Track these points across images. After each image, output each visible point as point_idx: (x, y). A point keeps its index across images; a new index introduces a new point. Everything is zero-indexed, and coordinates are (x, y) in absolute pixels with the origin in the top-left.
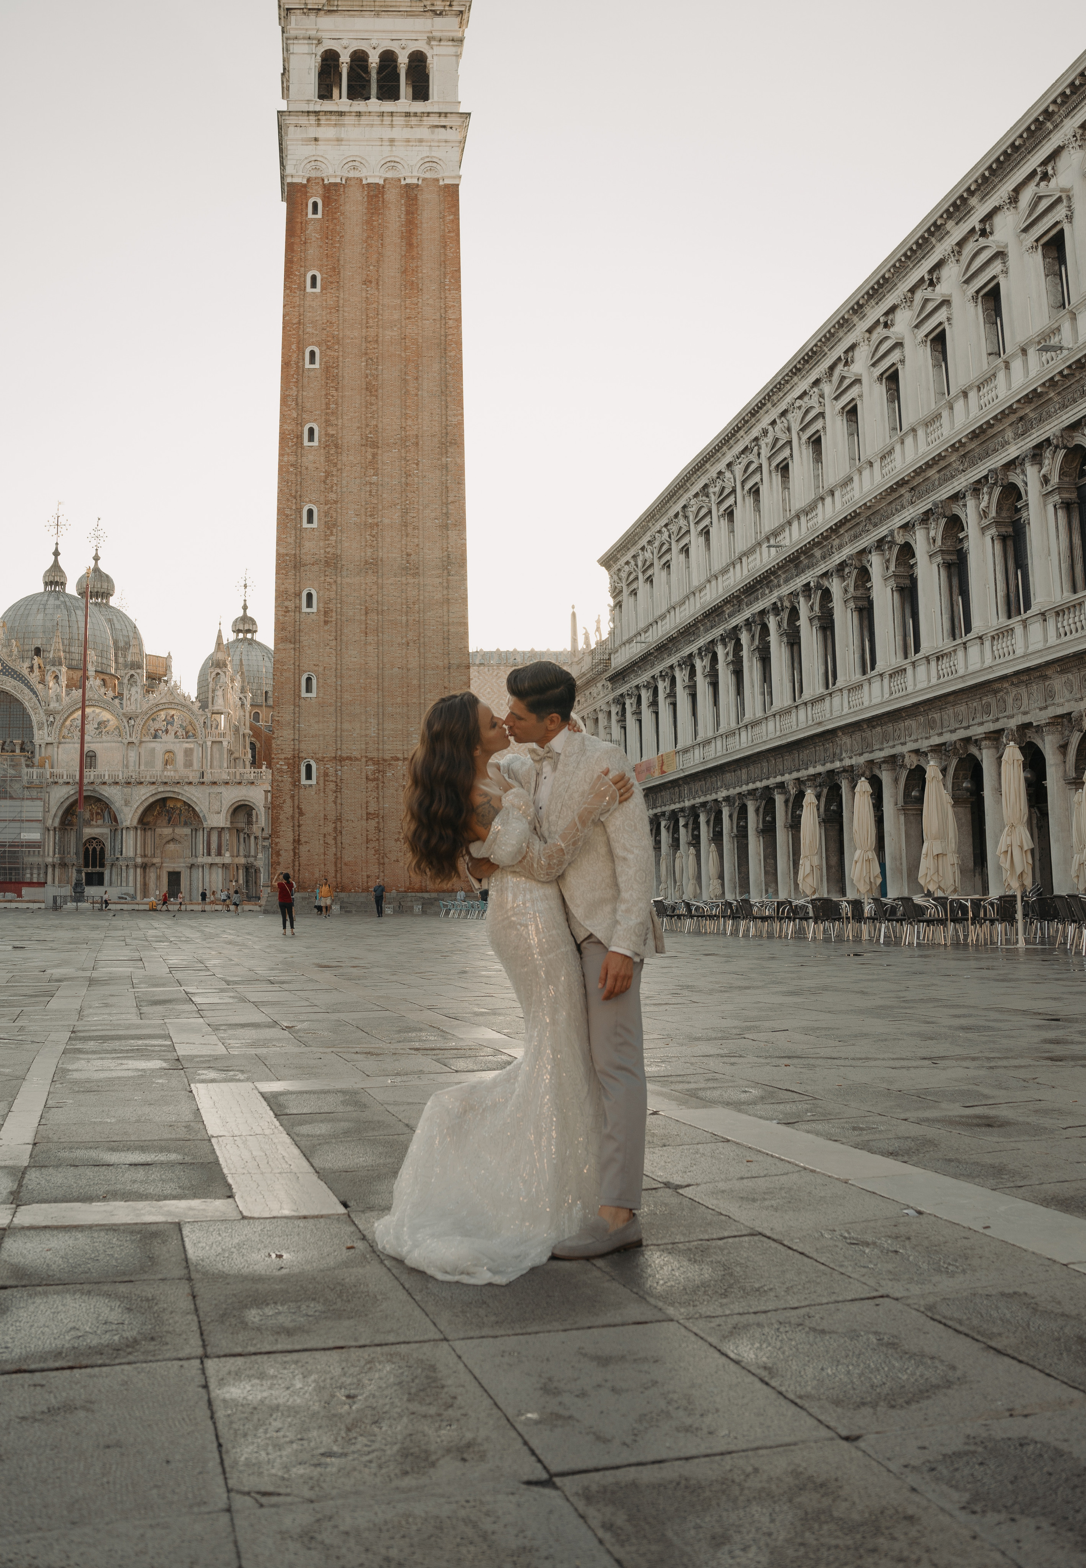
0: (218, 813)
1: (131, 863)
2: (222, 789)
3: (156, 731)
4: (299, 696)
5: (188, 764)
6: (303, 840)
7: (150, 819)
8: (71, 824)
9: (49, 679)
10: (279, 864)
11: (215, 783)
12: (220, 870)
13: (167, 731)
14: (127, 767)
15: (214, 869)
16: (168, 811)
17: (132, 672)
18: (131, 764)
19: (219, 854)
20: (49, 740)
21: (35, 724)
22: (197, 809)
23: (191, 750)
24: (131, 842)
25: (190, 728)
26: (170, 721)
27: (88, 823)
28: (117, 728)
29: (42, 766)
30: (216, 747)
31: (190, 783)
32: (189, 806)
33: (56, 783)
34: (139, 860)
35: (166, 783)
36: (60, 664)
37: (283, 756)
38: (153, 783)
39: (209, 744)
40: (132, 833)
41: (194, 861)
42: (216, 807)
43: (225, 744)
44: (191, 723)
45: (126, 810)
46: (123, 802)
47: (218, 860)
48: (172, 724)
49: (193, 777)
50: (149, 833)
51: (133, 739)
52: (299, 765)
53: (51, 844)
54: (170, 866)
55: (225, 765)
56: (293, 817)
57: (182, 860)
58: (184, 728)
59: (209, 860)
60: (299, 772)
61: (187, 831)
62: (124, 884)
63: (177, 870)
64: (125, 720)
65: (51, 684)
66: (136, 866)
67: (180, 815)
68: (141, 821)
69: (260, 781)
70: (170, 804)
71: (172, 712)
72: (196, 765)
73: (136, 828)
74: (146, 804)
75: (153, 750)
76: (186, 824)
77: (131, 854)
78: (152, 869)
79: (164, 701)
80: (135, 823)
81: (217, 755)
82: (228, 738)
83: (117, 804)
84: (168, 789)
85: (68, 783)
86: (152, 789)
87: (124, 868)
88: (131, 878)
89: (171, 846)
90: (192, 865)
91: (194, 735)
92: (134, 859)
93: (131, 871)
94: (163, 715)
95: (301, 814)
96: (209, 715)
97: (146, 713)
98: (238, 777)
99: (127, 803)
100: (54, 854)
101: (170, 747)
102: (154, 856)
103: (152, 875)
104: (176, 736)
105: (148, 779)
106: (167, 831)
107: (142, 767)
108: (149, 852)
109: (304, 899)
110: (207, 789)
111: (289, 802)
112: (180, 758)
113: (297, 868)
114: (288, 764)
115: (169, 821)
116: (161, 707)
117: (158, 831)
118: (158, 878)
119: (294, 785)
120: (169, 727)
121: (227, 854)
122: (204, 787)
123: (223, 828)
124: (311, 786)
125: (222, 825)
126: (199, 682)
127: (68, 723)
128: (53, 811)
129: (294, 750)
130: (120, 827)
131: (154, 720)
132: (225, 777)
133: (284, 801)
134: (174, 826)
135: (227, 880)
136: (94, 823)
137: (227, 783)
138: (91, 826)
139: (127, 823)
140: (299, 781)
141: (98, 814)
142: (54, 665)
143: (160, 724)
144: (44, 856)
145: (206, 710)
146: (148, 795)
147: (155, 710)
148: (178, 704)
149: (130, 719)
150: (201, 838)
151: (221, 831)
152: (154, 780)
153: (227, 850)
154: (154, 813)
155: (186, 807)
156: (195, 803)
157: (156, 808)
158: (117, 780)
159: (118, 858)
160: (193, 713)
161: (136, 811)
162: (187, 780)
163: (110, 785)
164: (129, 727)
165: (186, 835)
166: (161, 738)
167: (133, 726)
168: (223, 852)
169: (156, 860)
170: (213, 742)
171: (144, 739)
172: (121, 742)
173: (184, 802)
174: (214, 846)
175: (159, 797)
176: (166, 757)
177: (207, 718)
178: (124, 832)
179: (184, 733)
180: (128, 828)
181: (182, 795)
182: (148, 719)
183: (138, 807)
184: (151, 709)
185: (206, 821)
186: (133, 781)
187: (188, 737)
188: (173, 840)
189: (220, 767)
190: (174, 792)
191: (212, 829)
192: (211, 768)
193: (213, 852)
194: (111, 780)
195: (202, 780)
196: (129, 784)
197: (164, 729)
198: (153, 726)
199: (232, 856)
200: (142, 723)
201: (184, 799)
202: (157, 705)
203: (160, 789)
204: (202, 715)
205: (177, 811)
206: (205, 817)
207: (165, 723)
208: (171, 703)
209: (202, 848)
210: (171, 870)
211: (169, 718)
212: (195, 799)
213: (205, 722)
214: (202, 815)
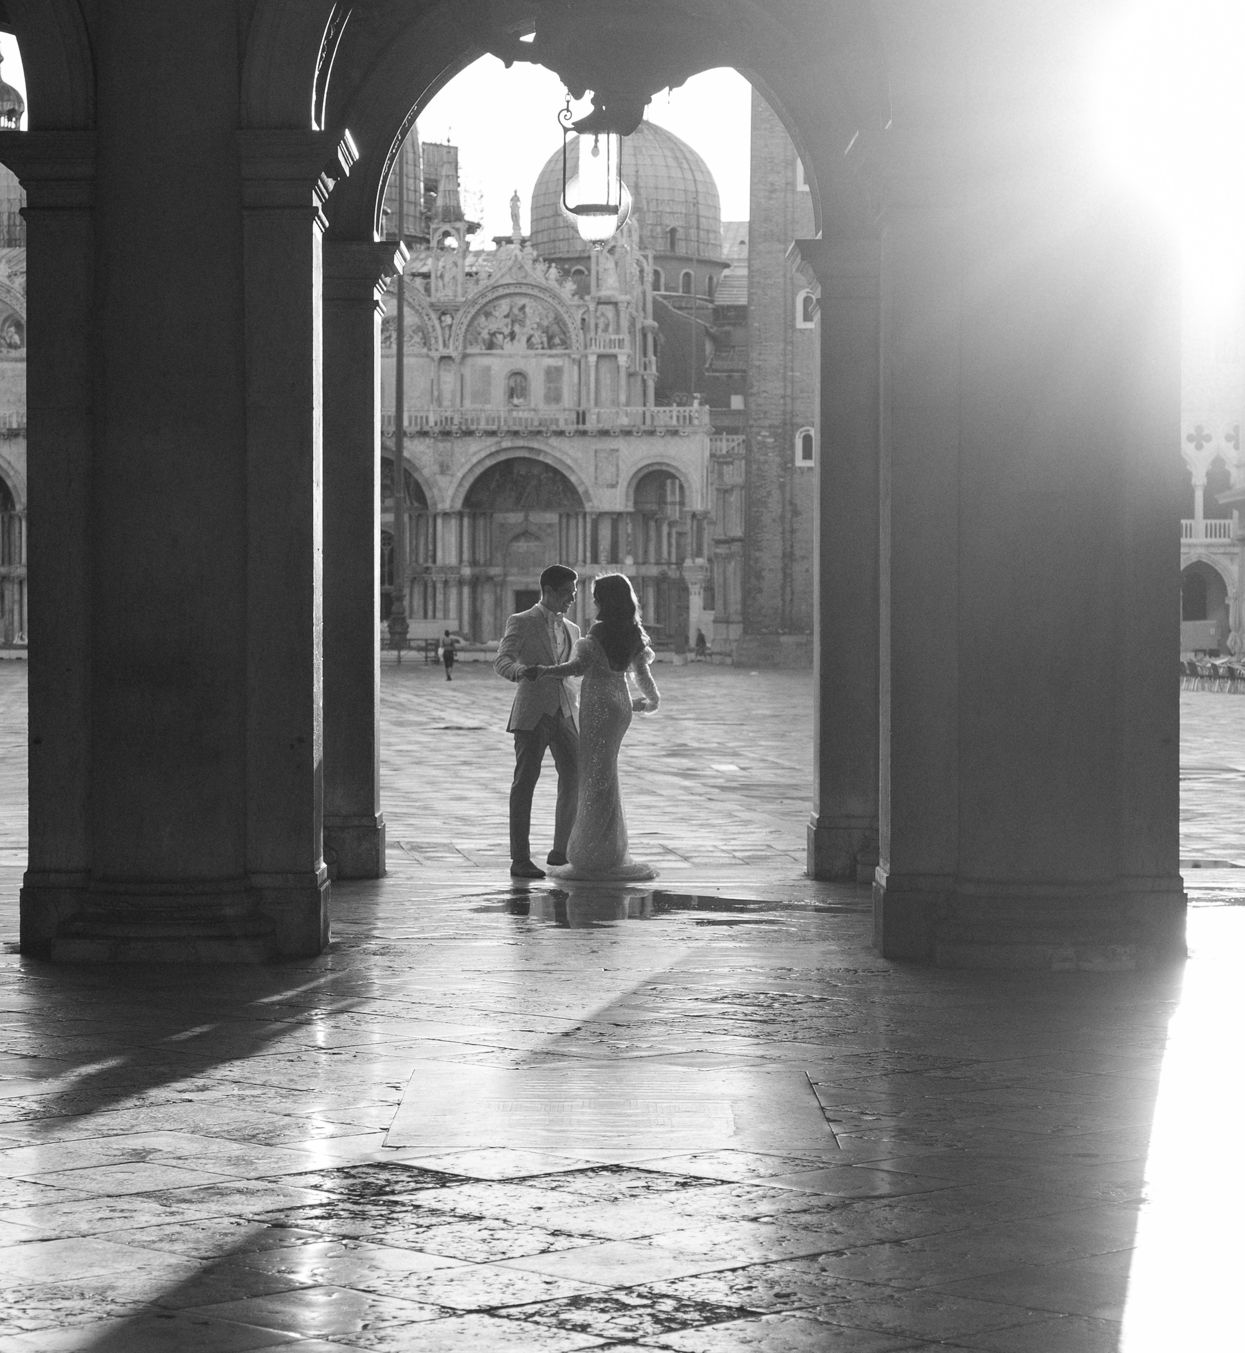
0: (613, 486)
1: (452, 577)
2: (620, 444)
3: (493, 335)
4: (793, 326)
5: (553, 396)
6: (798, 553)
7: (485, 496)
10: (760, 591)
11: (605, 433)
13: (512, 336)
14: (439, 401)
17: (447, 227)
18: (447, 396)
19: (614, 558)
22: (573, 479)
23: (559, 370)
24: (453, 539)
25: (555, 328)
26: (518, 319)
28: (420, 329)
30: (605, 366)
31: (561, 433)
32: (556, 471)
34: (467, 571)
35: (516, 433)
37: (767, 423)
38: (493, 433)
39: (593, 359)
40: (454, 523)
42: (608, 475)
43: (622, 360)
44: (558, 320)
45: (443, 481)
46: (436, 468)
48: (522, 323)
49: (565, 420)
50: (481, 522)
51: (451, 351)
52: (792, 437)
54: (519, 581)
55: (623, 398)
56: (782, 517)
58: (546, 331)
60: (792, 447)
61: (552, 517)
62: (440, 614)
64: (434, 316)
66: (461, 583)
67: (539, 489)
68: (469, 502)
69: (688, 429)
70: (523, 471)
71: (522, 301)
72: (568, 399)
73: (460, 515)
74: (479, 471)
75: (488, 369)
76: (548, 506)
77: (453, 561)
78: (487, 587)
79: (507, 280)
80: (458, 505)
81: (606, 379)
82: (627, 349)
83: (426, 472)
84: (520, 443)
86: (490, 444)
87: (439, 586)
88: (453, 604)
89: (522, 546)
91: (565, 344)
92: (458, 569)
93: (453, 592)
94: (504, 306)
95: (796, 513)
96: (592, 306)
97: (474, 302)
98: (648, 422)
101: (520, 364)
102: (490, 563)
103: (487, 598)
104: (530, 344)
105: (483, 426)
106: (514, 518)
107: (467, 403)
108: (481, 557)
109: (799, 645)
110: (594, 444)
111: (776, 494)
112: (537, 386)
113: (788, 598)
114: (774, 435)
115: (518, 499)
116: (501, 292)
117: (499, 517)
118: (498, 602)
119: (785, 469)
120: (517, 328)
121: (629, 561)
122: (586, 440)
123: (620, 514)
124: (810, 469)
125: (619, 507)
126: (534, 208)
129: (784, 413)
130: (432, 511)
131: (488, 315)
132: (624, 421)
133: (769, 494)
134: (527, 508)
137: (628, 433)
139: (445, 505)
140: (793, 461)
143: (499, 323)
145: (587, 298)
146: (483, 454)
147: (490, 296)
148: (533, 286)
149: (444, 314)
150: (580, 532)
151: (616, 518)
152: (495, 428)
153: (629, 553)
154: (493, 485)
155: (551, 475)
156: (570, 467)
157: (497, 476)
158: (426, 428)
159: (427, 568)
160: (561, 302)
161: (460, 484)
162: (554, 427)
163: (412, 437)
164: (443, 328)
165: (550, 525)
166: (502, 348)
167: (450, 326)
168: (621, 556)
169: (494, 571)
170: (600, 357)
171: (469, 351)
172: (428, 356)
173: (547, 466)
174: (605, 544)
175: (502, 457)
176: (512, 384)
177: (588, 310)
178: (439, 521)
179: (545, 339)
180: (446, 515)
181: (546, 453)
182: (477, 314)
183: (464, 477)
184: (483, 295)
185: (590, 500)
186: (454, 428)
187: (551, 346)
188: (525, 534)
189: (615, 403)
190: (531, 449)
191: (601, 515)
192: (597, 404)
193: (603, 557)
194: (414, 429)
195: (581, 427)
196: (446, 434)
197: (507, 331)
198: (486, 326)
199: (636, 563)
200: (466, 322)
201: (549, 461)
202: (495, 288)
203: (506, 444)
204: (578, 307)
205: (534, 482)
206: (586, 492)
207: (509, 320)
208: (520, 284)
209: (580, 547)
210: (522, 588)
211: (516, 311)
212: (569, 462)
213: (583, 320)
214: (581, 490)
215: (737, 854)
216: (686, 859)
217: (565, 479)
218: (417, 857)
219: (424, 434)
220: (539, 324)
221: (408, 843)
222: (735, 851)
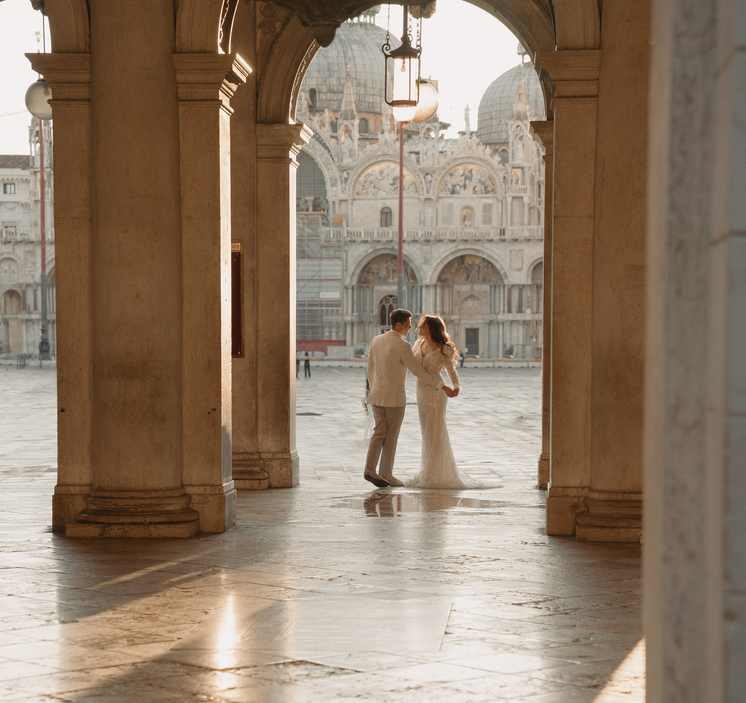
0: (520, 270)
2: (524, 246)
3: (454, 186)
5: (488, 220)
7: (448, 276)
8: (366, 281)
9: (341, 132)
11: (516, 240)
12: (521, 328)
13: (465, 186)
14: (424, 223)
15: (515, 327)
16: (466, 268)
17: (429, 125)
18: (428, 221)
19: (520, 310)
20: (343, 196)
21: (327, 180)
22: (498, 266)
23: (490, 205)
24: (431, 300)
25: (489, 183)
26: (468, 177)
27: (383, 281)
28: (414, 183)
29: (339, 224)
30: (516, 203)
31: (491, 241)
32: (488, 262)
33: (354, 241)
35: (466, 241)
36: (353, 118)
38: (454, 241)
39: (509, 199)
40: (432, 291)
41: (494, 317)
42: (517, 264)
43: (526, 200)
44: (490, 178)
45: (425, 268)
46: (422, 260)
47: (519, 317)
48: (470, 179)
49: (494, 234)
50: (447, 290)
51: (430, 195)
53: (350, 303)
54: (468, 323)
55: (526, 221)
57: (480, 317)
58: (483, 183)
59: (510, 317)
61: (486, 287)
63: (475, 326)
64: (422, 176)
65: (343, 139)
67: (478, 271)
68: (440, 279)
70: (469, 261)
71: (470, 167)
72: (495, 222)
73: (436, 286)
74: (446, 262)
75: (451, 206)
76: (484, 281)
79: (462, 155)
80: (434, 280)
82: (529, 193)
83: (417, 263)
84: (468, 246)
85: (366, 242)
86: (452, 247)
89: (470, 303)
90: (491, 322)
91: (493, 190)
94: (460, 170)
96: (509, 169)
97: (444, 168)
98: (540, 234)
99: (426, 261)
100: (353, 312)
101: (468, 203)
102: (452, 313)
104: (475, 191)
105: (448, 237)
106: (465, 288)
107: (440, 224)
108: (447, 310)
110: (509, 247)
112: (479, 214)
115: (468, 277)
116: (459, 162)
117: (457, 287)
118: (457, 335)
120: (467, 182)
121: (528, 311)
122: (505, 245)
123: (524, 286)
125: (523, 282)
127: (362, 179)
128: (351, 269)
130: (419, 285)
131: (451, 175)
132: (526, 234)
134: (473, 283)
135: (528, 337)
136: (390, 280)
137: (529, 240)
138: (388, 284)
139: (427, 281)
141: (394, 271)
142: (346, 119)
143: (458, 179)
144: (342, 315)
145: (507, 165)
146: (448, 253)
147: (453, 164)
148: (477, 159)
149: (427, 174)
150: (501, 295)
151: (521, 288)
152: (454, 238)
153: (528, 307)
154: (454, 270)
155: (486, 264)
156: (496, 260)
157: (456, 265)
158: (416, 239)
159: (417, 316)
160: (492, 168)
161: (435, 269)
162: (487, 238)
163: (409, 243)
164: (426, 182)
165: (485, 292)
166: (459, 193)
167: (431, 182)
168: (524, 309)
169: (454, 317)
170: (514, 198)
171: (441, 195)
172: (418, 198)
173: (484, 259)
174: (515, 303)
175: (459, 254)
176: (464, 213)
177: (507, 172)
178: (424, 290)
179: (483, 188)
180: (427, 286)
181: (483, 252)
182: (445, 174)
183: (437, 266)
184: (449, 164)
185: (507, 278)
186: (432, 238)
187: (487, 192)
188: (471, 297)
189: (522, 223)
190: (474, 250)
191: (513, 286)
192: (511, 224)
193: (514, 309)
194: (410, 239)
195: (503, 237)
196: (428, 241)
197: (462, 184)
198: (451, 181)
199: (532, 313)
200: (439, 179)
201: (485, 257)
202: (455, 160)
203: (461, 247)
204: (502, 170)
205: (476, 268)
206: (505, 273)
207: (463, 178)
208: (469, 157)
209: (502, 305)
210: (469, 327)
211: (467, 173)
212: (495, 257)
213: (504, 177)
214: (502, 272)
215: (530, 474)
216: (500, 477)
217: (493, 266)
218: (349, 476)
219: (415, 241)
220: (480, 180)
221: (347, 467)
222: (530, 472)
